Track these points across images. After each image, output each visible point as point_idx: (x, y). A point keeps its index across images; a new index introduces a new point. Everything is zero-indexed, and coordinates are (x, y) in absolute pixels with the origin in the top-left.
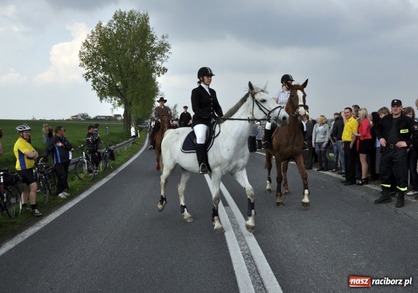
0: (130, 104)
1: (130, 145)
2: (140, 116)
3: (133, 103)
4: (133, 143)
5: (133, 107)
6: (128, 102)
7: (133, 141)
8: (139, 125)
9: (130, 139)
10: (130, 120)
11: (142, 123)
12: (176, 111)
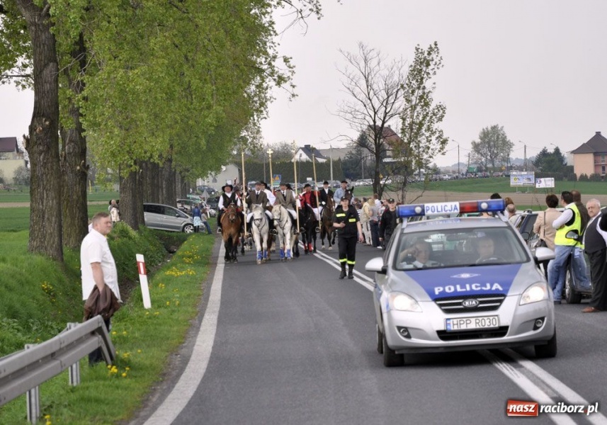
0: (80, 49)
1: (74, 376)
2: (156, 146)
3: (99, 45)
4: (96, 356)
5: (102, 74)
6: (65, 43)
7: (95, 342)
8: (149, 217)
9: (74, 329)
10: (83, 176)
11: (171, 199)
12: (424, 100)
